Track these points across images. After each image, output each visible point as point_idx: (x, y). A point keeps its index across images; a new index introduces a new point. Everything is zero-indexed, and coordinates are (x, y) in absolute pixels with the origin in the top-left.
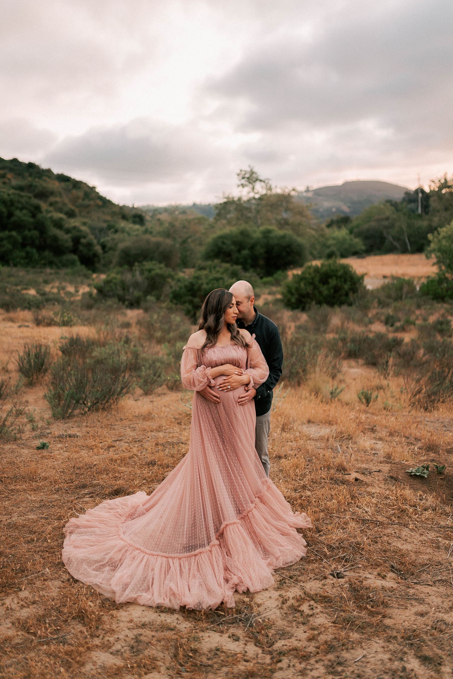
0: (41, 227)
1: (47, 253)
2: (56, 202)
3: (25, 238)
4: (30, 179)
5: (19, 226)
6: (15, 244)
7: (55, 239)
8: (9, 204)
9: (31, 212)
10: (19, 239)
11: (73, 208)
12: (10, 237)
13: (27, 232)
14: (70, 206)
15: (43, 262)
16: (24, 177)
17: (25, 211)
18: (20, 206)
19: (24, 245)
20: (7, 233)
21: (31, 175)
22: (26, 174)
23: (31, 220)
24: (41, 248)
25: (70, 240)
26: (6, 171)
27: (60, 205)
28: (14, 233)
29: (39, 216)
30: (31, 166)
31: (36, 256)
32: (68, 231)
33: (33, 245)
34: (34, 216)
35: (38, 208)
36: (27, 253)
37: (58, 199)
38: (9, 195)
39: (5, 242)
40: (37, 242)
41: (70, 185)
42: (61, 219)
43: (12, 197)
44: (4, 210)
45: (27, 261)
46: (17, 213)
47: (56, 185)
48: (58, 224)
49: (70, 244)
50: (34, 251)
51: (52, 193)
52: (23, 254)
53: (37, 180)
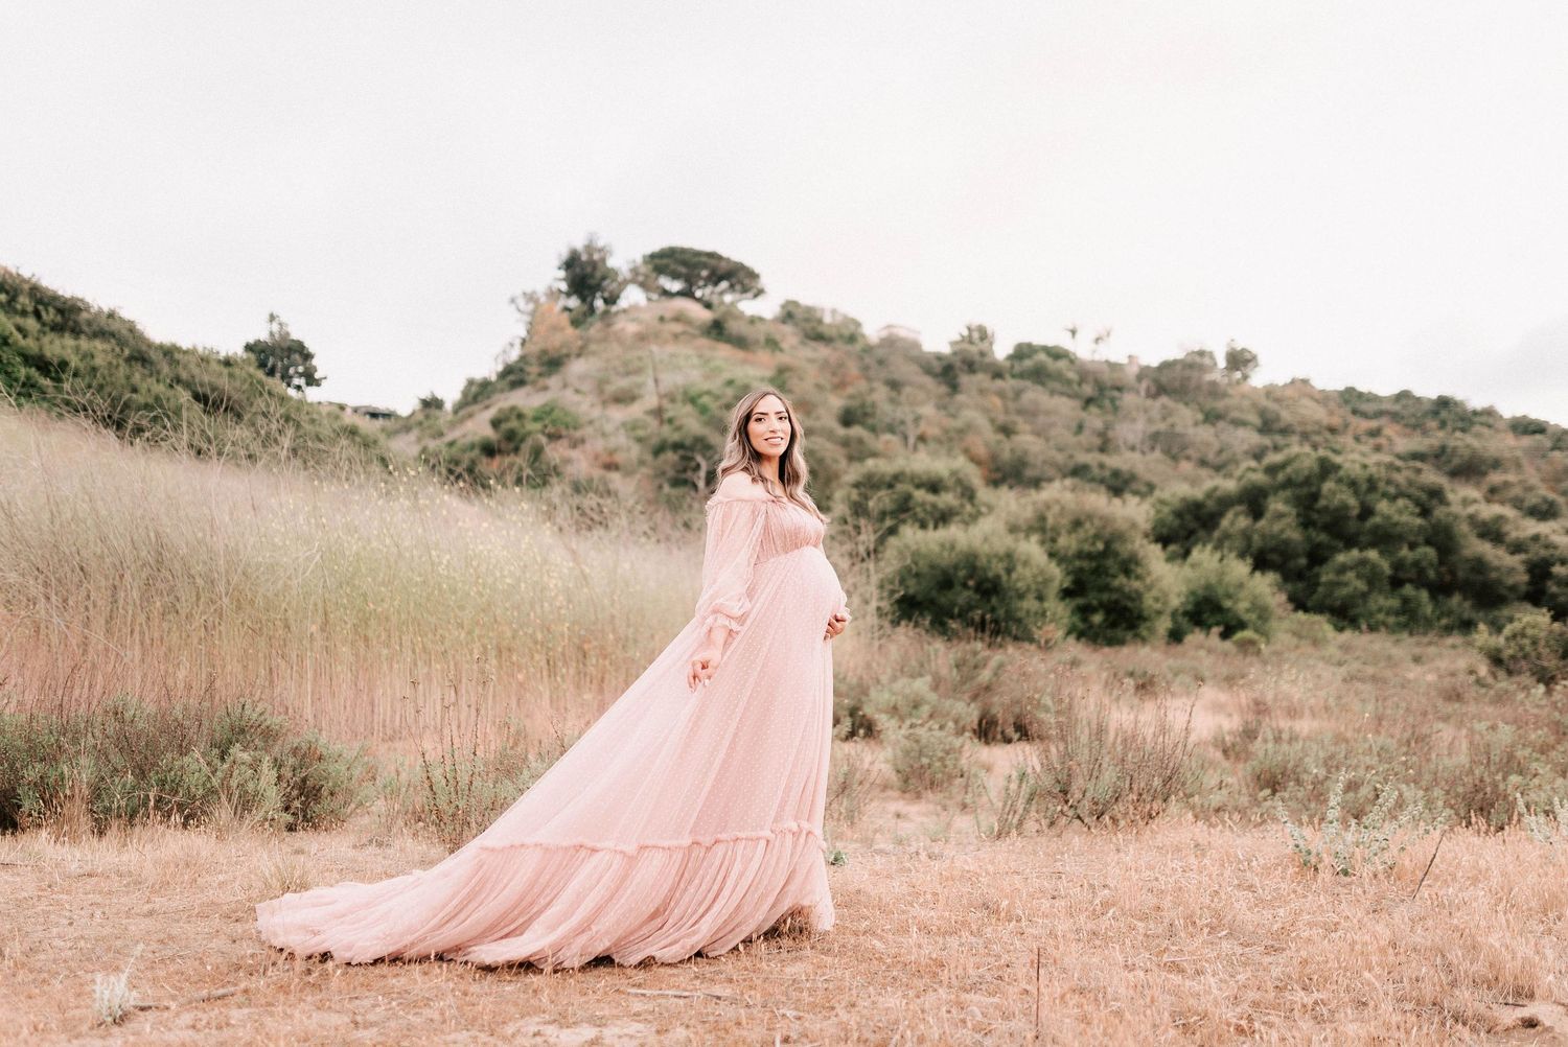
0: (1442, 539)
1: (1455, 600)
2: (1507, 485)
3: (1398, 566)
4: (1441, 434)
5: (1385, 538)
6: (1373, 578)
7: (1479, 565)
8: (1364, 487)
9: (1418, 503)
10: (1385, 566)
11: (1551, 496)
12: (1363, 562)
13: (1404, 552)
14: (1544, 492)
15: (1444, 621)
16: (1425, 433)
17: (1401, 502)
18: (1392, 490)
19: (1396, 583)
20: (1355, 553)
21: (1443, 425)
22: (1433, 424)
23: (1419, 521)
24: (1440, 590)
25: (1521, 568)
26: (1383, 421)
27: (1516, 491)
28: (1373, 554)
29: (1439, 512)
30: (1444, 403)
31: (1428, 609)
32: (1517, 548)
33: (1420, 581)
34: (1425, 512)
35: (1436, 494)
36: (1406, 601)
37: (1511, 477)
38: (1365, 467)
39: (1350, 575)
40: (1431, 574)
41: (1545, 441)
42: (1500, 518)
43: (1373, 470)
44: (1352, 502)
45: (1402, 619)
46: (1383, 506)
47: (1505, 444)
48: (1491, 532)
49: (1522, 578)
50: (1424, 595)
51: (1496, 464)
52: (1394, 603)
53: (1458, 434)
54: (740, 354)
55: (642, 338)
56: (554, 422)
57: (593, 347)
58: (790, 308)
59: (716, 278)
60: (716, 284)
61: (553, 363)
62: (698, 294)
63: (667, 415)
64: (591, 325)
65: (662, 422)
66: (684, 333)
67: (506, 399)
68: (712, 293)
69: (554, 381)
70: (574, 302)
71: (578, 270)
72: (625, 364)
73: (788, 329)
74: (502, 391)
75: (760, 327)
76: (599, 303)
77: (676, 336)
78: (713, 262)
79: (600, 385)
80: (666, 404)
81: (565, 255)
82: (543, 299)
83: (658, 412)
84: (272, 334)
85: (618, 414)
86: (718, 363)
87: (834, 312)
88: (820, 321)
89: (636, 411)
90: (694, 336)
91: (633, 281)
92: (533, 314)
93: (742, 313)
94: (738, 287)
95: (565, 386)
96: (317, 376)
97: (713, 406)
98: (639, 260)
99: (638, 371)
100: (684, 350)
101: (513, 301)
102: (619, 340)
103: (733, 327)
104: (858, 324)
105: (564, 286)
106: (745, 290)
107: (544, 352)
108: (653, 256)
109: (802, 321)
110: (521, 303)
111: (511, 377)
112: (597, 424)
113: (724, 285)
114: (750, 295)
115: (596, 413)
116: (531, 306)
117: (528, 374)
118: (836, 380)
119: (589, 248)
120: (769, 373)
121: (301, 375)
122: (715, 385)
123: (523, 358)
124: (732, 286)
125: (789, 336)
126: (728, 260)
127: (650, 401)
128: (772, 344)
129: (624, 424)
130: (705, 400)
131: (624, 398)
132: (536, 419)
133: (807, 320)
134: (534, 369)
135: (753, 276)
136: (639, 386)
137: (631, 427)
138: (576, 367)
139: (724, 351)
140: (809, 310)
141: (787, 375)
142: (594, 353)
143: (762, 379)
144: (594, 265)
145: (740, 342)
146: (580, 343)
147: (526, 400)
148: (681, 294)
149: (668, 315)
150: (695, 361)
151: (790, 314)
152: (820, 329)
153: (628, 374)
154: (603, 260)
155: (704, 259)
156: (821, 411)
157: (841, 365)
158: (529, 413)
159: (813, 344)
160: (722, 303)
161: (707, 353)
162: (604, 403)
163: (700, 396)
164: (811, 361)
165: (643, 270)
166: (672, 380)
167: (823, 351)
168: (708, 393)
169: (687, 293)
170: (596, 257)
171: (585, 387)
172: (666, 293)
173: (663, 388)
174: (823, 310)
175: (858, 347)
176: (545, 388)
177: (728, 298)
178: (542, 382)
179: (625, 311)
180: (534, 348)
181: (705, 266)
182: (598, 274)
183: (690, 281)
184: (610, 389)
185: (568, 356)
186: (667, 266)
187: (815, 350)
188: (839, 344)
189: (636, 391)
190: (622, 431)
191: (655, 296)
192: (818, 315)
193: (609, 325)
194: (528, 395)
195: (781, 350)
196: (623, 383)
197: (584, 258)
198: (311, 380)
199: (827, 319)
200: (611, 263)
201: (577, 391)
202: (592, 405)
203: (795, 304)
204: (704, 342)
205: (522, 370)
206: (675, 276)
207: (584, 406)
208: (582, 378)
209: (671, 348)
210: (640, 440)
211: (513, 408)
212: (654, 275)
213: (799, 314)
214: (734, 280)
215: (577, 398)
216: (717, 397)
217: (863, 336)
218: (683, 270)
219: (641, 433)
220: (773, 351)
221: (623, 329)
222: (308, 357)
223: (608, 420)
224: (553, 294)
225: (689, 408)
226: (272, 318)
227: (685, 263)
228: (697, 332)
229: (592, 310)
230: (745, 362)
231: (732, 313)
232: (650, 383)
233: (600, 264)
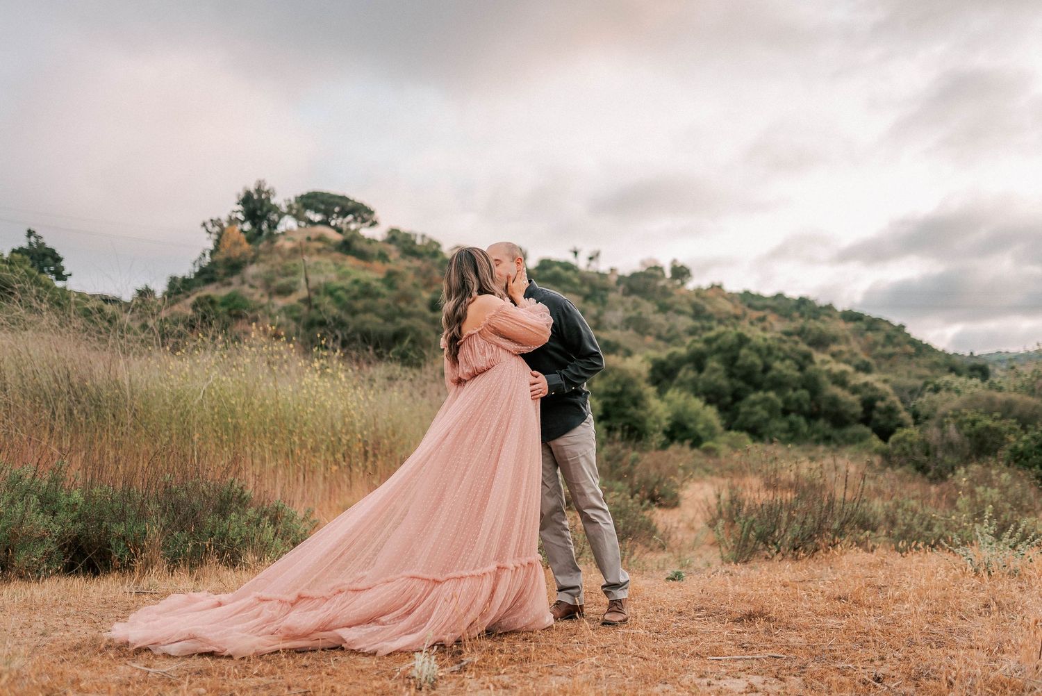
0: (812, 385)
1: (821, 424)
2: (841, 352)
3: (787, 401)
4: (801, 321)
5: (779, 384)
6: (772, 409)
7: (834, 401)
8: (765, 352)
9: (797, 362)
10: (779, 402)
11: (867, 359)
12: (766, 400)
13: (790, 393)
14: (863, 356)
15: (815, 436)
16: (792, 320)
17: (788, 362)
18: (781, 354)
19: (786, 412)
20: (761, 394)
21: (802, 315)
22: (796, 314)
23: (797, 374)
24: (812, 416)
25: (858, 403)
26: (767, 312)
27: (847, 356)
28: (772, 395)
29: (810, 368)
30: (803, 301)
31: (805, 428)
32: (855, 390)
33: (800, 411)
34: (801, 368)
35: (808, 357)
36: (791, 424)
37: (843, 347)
38: (765, 340)
39: (758, 408)
40: (806, 407)
41: (862, 325)
42: (844, 373)
43: (770, 342)
44: (758, 361)
45: (790, 435)
46: (777, 365)
47: (840, 327)
48: (840, 380)
49: (859, 409)
50: (802, 420)
51: (834, 339)
52: (785, 425)
53: (812, 321)
54: (362, 263)
55: (295, 252)
56: (235, 307)
57: (262, 257)
58: (395, 233)
59: (344, 213)
60: (345, 216)
61: (235, 267)
62: (333, 223)
63: (313, 304)
64: (260, 242)
65: (310, 307)
66: (324, 248)
67: (201, 291)
68: (342, 223)
69: (235, 280)
70: (247, 226)
71: (251, 206)
72: (285, 268)
73: (392, 247)
74: (199, 285)
75: (374, 244)
76: (265, 227)
77: (319, 251)
78: (344, 203)
79: (267, 283)
80: (313, 295)
81: (242, 195)
82: (225, 225)
83: (307, 301)
84: (30, 244)
85: (280, 302)
86: (347, 269)
87: (423, 236)
88: (414, 243)
89: (293, 299)
90: (330, 251)
91: (289, 213)
92: (220, 235)
93: (363, 236)
94: (359, 219)
95: (243, 282)
96: (64, 273)
97: (345, 297)
98: (293, 200)
99: (294, 273)
100: (325, 260)
101: (204, 225)
102: (280, 251)
103: (358, 245)
104: (439, 245)
105: (241, 216)
106: (364, 221)
107: (228, 260)
108: (302, 197)
109: (401, 241)
110: (209, 226)
111: (206, 276)
112: (266, 308)
113: (350, 217)
114: (368, 223)
115: (265, 300)
116: (217, 229)
117: (218, 274)
118: (425, 281)
119: (259, 191)
120: (381, 276)
121: (52, 273)
122: (346, 283)
123: (213, 264)
124: (355, 219)
125: (393, 252)
126: (353, 201)
127: (303, 293)
128: (383, 257)
129: (284, 308)
130: (340, 293)
131: (285, 291)
132: (223, 304)
133: (405, 242)
134: (221, 271)
135: (370, 212)
136: (295, 283)
137: (289, 311)
138: (252, 270)
139: (351, 261)
140: (407, 235)
141: (394, 278)
142: (263, 261)
143: (377, 280)
144: (261, 201)
145: (362, 255)
146: (252, 254)
147: (216, 291)
148: (320, 223)
149: (313, 237)
150: (332, 267)
151: (394, 237)
152: (414, 248)
153: (286, 275)
154: (268, 199)
155: (337, 200)
156: (417, 301)
157: (429, 271)
158: (217, 299)
159: (409, 257)
160: (349, 230)
161: (340, 263)
162: (271, 295)
163: (337, 289)
164: (408, 268)
165: (295, 206)
166: (316, 279)
167: (417, 263)
168: (342, 288)
169: (325, 223)
170: (263, 196)
171: (257, 283)
172: (311, 223)
173: (311, 285)
174: (416, 235)
175: (438, 260)
176: (230, 284)
177: (353, 226)
178: (226, 280)
179: (283, 233)
180: (220, 257)
181: (337, 204)
182: (265, 209)
183: (328, 213)
184: (275, 285)
185: (245, 262)
186: (312, 204)
187: (411, 261)
188: (426, 257)
189: (292, 286)
190: (283, 314)
191: (303, 224)
192: (413, 238)
193: (273, 242)
194: (217, 288)
195: (389, 261)
196: (283, 281)
197: (256, 197)
198: (60, 276)
199: (419, 241)
200: (273, 201)
201: (252, 286)
202: (262, 296)
203: (398, 231)
204: (337, 255)
205: (212, 272)
206: (317, 211)
207: (257, 296)
208: (255, 277)
209: (315, 258)
210: (297, 320)
211: (207, 297)
212: (303, 210)
213: (399, 237)
214: (357, 215)
215: (251, 291)
216: (347, 291)
217: (442, 253)
218: (322, 207)
219: (296, 314)
220: (383, 262)
221: (282, 246)
222: (57, 260)
223: (273, 305)
224: (232, 221)
225: (328, 299)
226: (30, 233)
227: (323, 202)
228: (333, 248)
229: (260, 232)
230: (364, 269)
231: (355, 236)
232: (303, 281)
233: (266, 202)
